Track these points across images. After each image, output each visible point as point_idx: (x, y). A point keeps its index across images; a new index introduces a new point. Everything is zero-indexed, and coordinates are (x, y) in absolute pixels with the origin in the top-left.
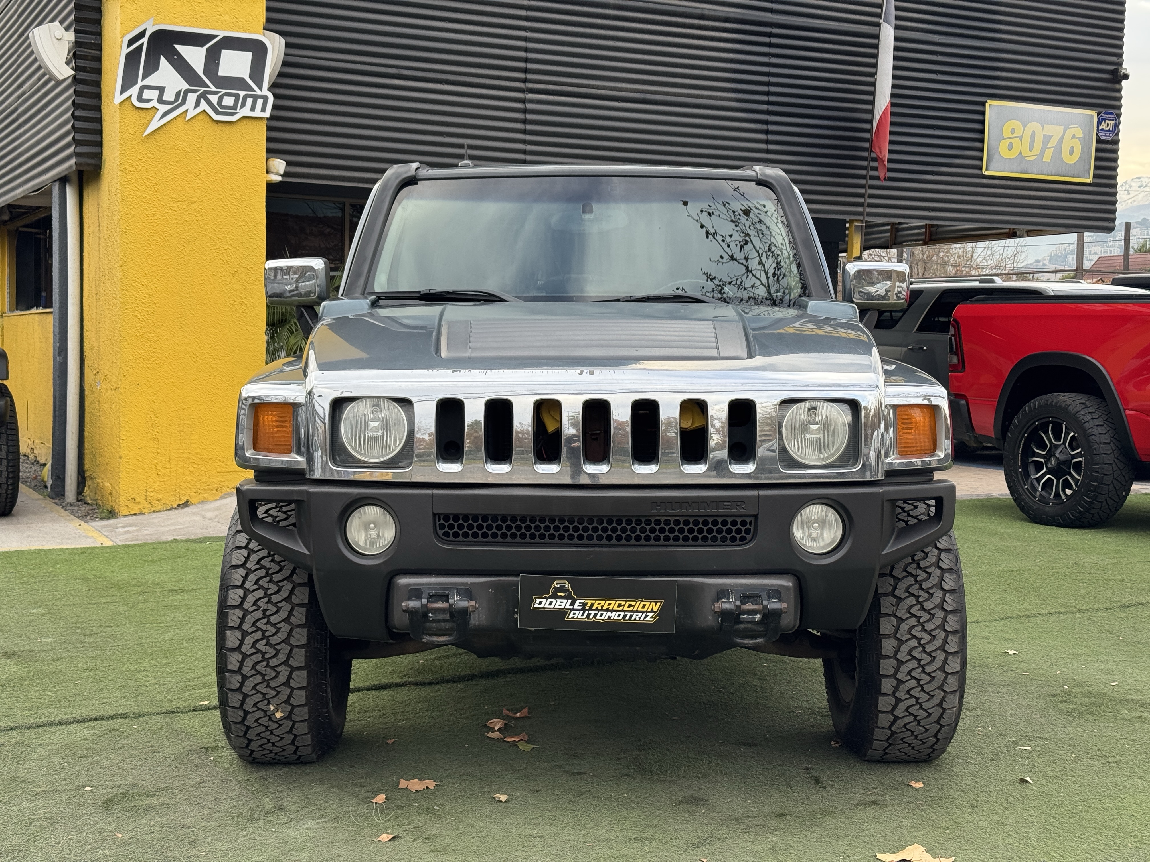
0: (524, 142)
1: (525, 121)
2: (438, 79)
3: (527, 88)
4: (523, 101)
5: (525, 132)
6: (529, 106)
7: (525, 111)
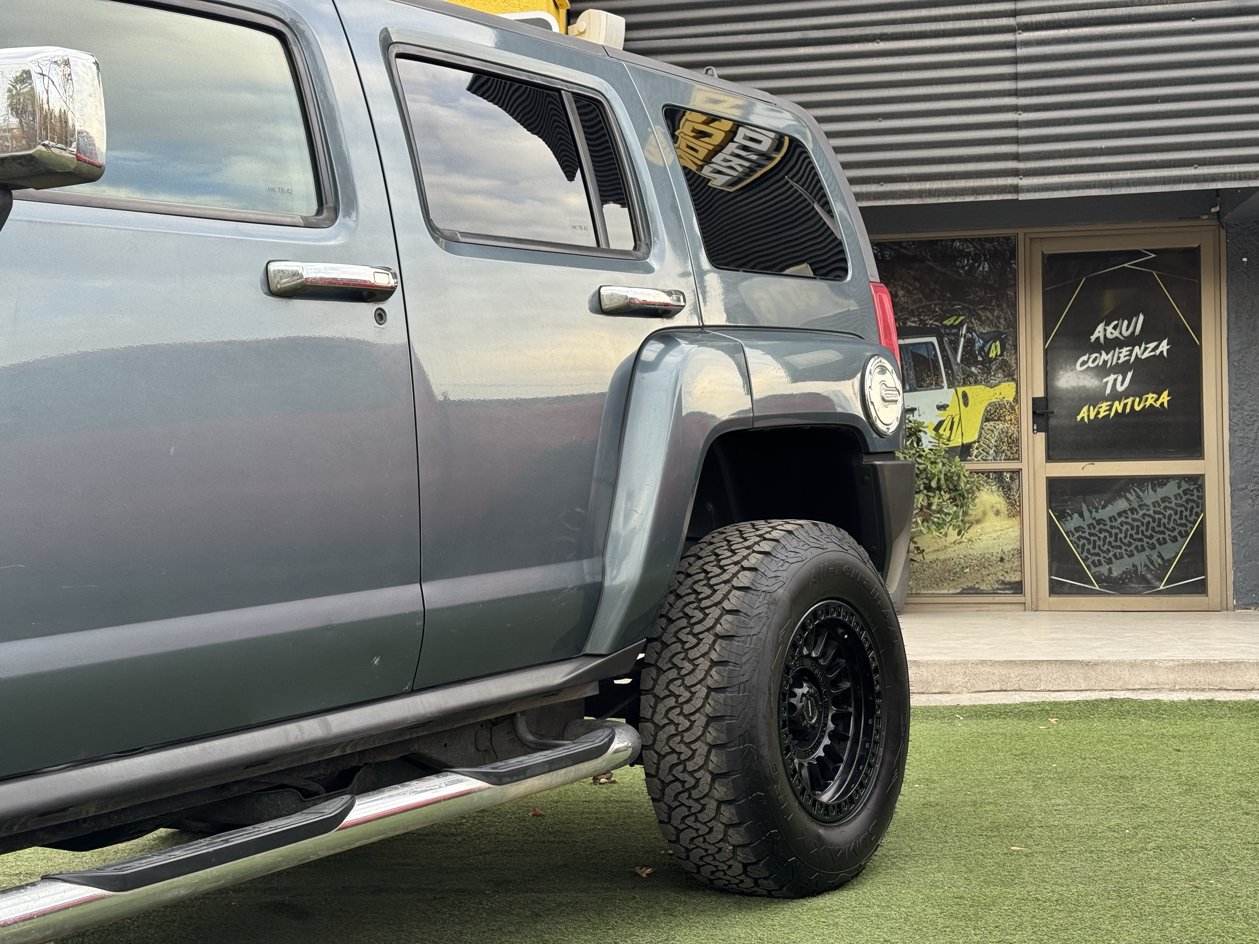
0: (1015, 109)
1: (1015, 77)
2: (867, 36)
3: (1018, 24)
4: (1012, 46)
5: (1016, 93)
6: (1022, 52)
7: (1015, 61)
